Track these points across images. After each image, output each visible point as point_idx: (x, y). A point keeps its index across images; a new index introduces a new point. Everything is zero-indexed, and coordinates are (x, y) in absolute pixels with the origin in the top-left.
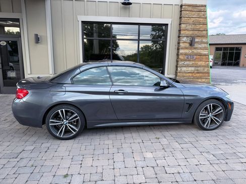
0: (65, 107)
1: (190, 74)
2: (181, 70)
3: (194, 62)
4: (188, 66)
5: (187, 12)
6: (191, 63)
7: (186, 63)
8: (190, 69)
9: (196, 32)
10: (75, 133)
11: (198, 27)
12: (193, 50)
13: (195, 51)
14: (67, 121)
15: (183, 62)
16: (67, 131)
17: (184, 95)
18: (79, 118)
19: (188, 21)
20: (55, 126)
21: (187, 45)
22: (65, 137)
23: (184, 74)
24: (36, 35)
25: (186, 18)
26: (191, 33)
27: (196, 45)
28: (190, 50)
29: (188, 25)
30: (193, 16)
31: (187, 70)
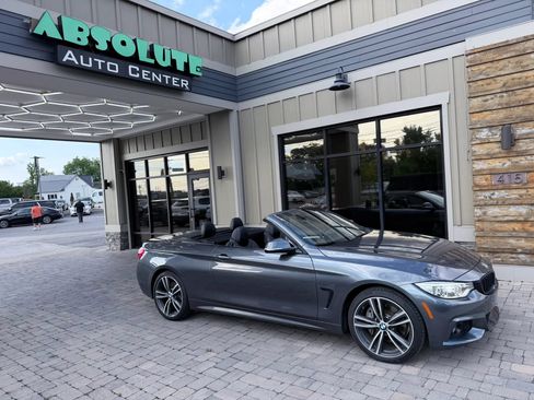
1: (517, 226)
2: (485, 213)
3: (524, 192)
4: (503, 203)
5: (483, 67)
6: (514, 194)
7: (497, 194)
8: (513, 210)
9: (519, 111)
11: (522, 96)
12: (515, 159)
13: (523, 161)
15: (488, 194)
19: (489, 87)
21: (496, 148)
23: (496, 225)
24: (220, 168)
25: (480, 83)
26: (501, 114)
27: (522, 145)
28: (505, 160)
29: (488, 97)
30: (502, 73)
31: (505, 212)
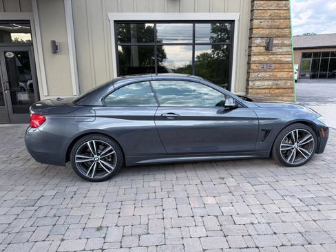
0: (96, 137)
1: (267, 91)
2: (254, 85)
3: (272, 73)
4: (263, 79)
5: (262, 2)
6: (267, 75)
7: (261, 74)
8: (266, 83)
9: (274, 31)
10: (109, 172)
11: (277, 23)
12: (270, 57)
13: (273, 58)
14: (99, 157)
15: (256, 74)
16: (99, 170)
17: (258, 119)
18: (114, 152)
19: (264, 15)
20: (83, 163)
21: (262, 49)
22: (96, 178)
23: (258, 90)
24: (54, 42)
25: (260, 11)
26: (267, 31)
27: (275, 50)
28: (266, 57)
29: (263, 21)
30: (270, 8)
31: (263, 84)
